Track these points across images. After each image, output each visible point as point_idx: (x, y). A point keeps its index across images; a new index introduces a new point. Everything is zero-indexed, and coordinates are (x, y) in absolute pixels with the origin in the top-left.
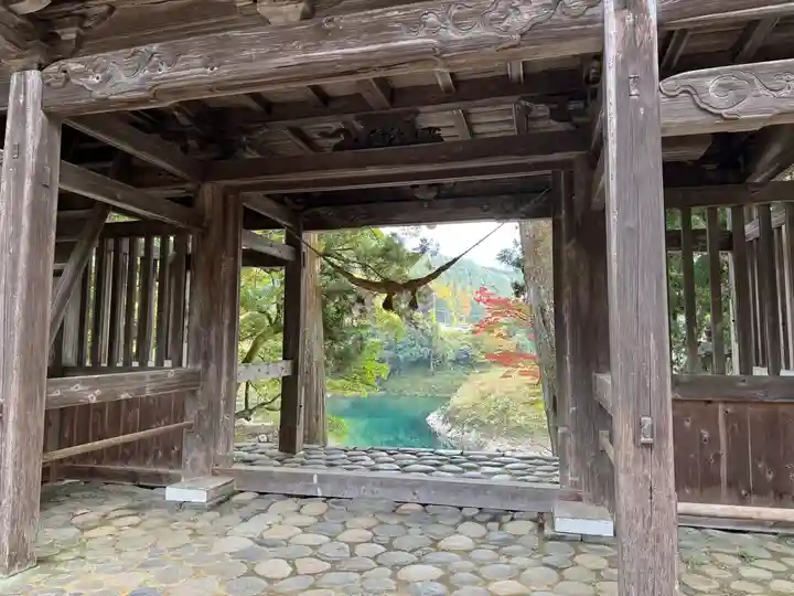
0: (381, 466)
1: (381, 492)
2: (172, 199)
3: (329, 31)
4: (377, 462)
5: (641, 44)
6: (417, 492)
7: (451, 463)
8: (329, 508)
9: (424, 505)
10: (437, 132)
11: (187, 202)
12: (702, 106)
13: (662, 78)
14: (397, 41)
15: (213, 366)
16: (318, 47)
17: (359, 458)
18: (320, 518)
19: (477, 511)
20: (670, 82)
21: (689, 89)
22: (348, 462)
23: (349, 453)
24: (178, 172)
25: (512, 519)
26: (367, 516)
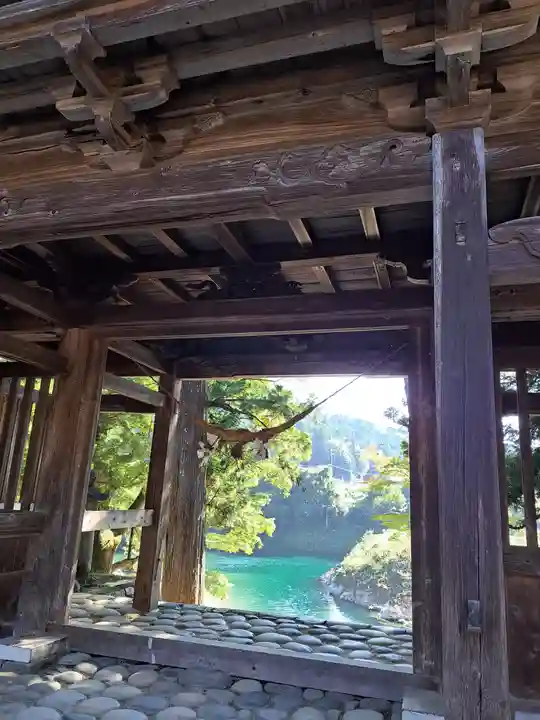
0: (234, 632)
1: (218, 663)
2: (39, 343)
3: (166, 178)
4: (232, 628)
5: (469, 190)
6: (256, 666)
7: (312, 634)
8: (159, 679)
9: (263, 683)
10: (299, 286)
11: (53, 346)
12: (534, 253)
13: (491, 225)
14: (227, 188)
15: (59, 513)
16: (154, 194)
17: (213, 620)
18: (146, 688)
19: (321, 695)
20: (498, 229)
21: (521, 236)
22: (202, 625)
23: (205, 614)
24: (45, 316)
25: (358, 707)
26: (197, 692)
